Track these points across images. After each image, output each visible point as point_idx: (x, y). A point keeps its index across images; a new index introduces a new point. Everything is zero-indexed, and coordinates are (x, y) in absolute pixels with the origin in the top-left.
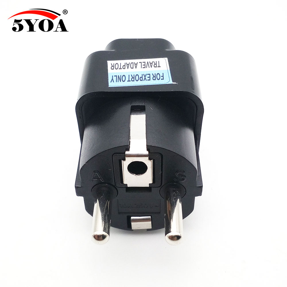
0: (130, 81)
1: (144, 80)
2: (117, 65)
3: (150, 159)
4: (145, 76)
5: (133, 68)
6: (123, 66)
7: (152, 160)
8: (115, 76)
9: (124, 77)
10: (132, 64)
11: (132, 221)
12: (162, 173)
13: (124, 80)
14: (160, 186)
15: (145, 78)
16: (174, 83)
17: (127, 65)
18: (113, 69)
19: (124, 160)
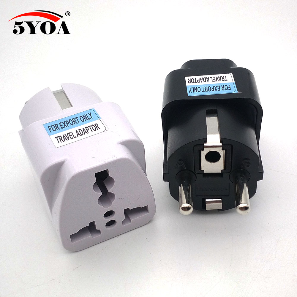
0: (204, 91)
1: (215, 91)
2: (193, 80)
3: (223, 149)
4: (216, 88)
5: (206, 82)
6: (198, 80)
7: (224, 150)
8: (192, 88)
9: (199, 88)
10: (205, 79)
11: (206, 203)
12: (232, 161)
13: (199, 91)
14: (230, 172)
15: (216, 89)
16: (239, 92)
17: (201, 79)
18: (190, 83)
19: (203, 150)
